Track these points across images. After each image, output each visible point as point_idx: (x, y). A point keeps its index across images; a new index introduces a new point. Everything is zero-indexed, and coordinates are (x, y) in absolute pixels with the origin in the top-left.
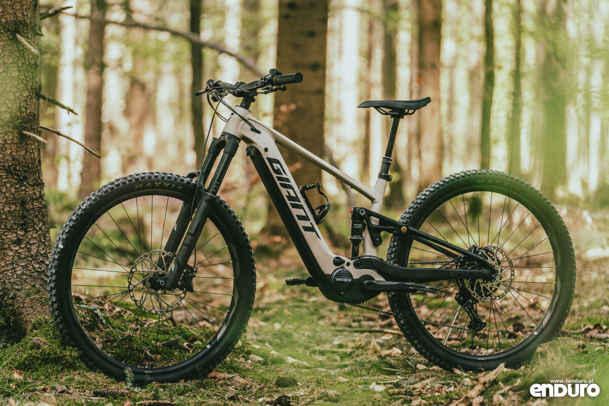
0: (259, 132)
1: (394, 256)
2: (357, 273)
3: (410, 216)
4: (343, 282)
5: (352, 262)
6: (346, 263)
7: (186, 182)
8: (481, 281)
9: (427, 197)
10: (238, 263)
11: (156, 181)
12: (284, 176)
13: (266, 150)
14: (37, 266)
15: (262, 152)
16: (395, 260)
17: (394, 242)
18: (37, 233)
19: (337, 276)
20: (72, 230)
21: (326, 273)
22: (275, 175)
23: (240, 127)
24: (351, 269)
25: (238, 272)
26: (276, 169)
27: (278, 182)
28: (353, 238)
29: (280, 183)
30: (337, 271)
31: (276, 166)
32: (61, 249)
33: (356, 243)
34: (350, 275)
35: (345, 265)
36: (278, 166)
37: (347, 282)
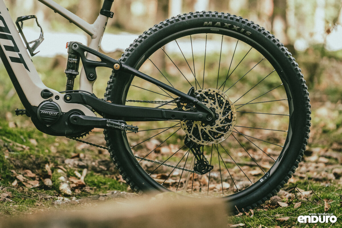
1: (109, 92)
4: (48, 115)
5: (62, 96)
6: (54, 96)
9: (148, 36)
16: (109, 96)
19: (42, 108)
21: (33, 105)
24: (60, 102)
30: (44, 104)
33: (71, 77)
34: (57, 109)
35: (53, 98)
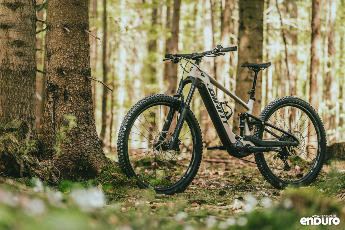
0: (204, 76)
1: (258, 135)
2: (245, 143)
3: (264, 117)
5: (242, 138)
7: (175, 99)
8: (292, 147)
10: (195, 138)
11: (163, 98)
12: (215, 97)
13: (208, 85)
14: (95, 141)
15: (206, 86)
17: (257, 129)
18: (93, 126)
19: (237, 144)
20: (129, 121)
21: (232, 143)
22: (211, 97)
23: (196, 74)
24: (242, 141)
25: (195, 143)
26: (212, 93)
27: (213, 100)
28: (241, 127)
29: (214, 101)
30: (237, 142)
31: (212, 92)
32: (125, 130)
33: (242, 129)
34: (242, 144)
35: (240, 139)
36: (213, 92)
37: (241, 147)
